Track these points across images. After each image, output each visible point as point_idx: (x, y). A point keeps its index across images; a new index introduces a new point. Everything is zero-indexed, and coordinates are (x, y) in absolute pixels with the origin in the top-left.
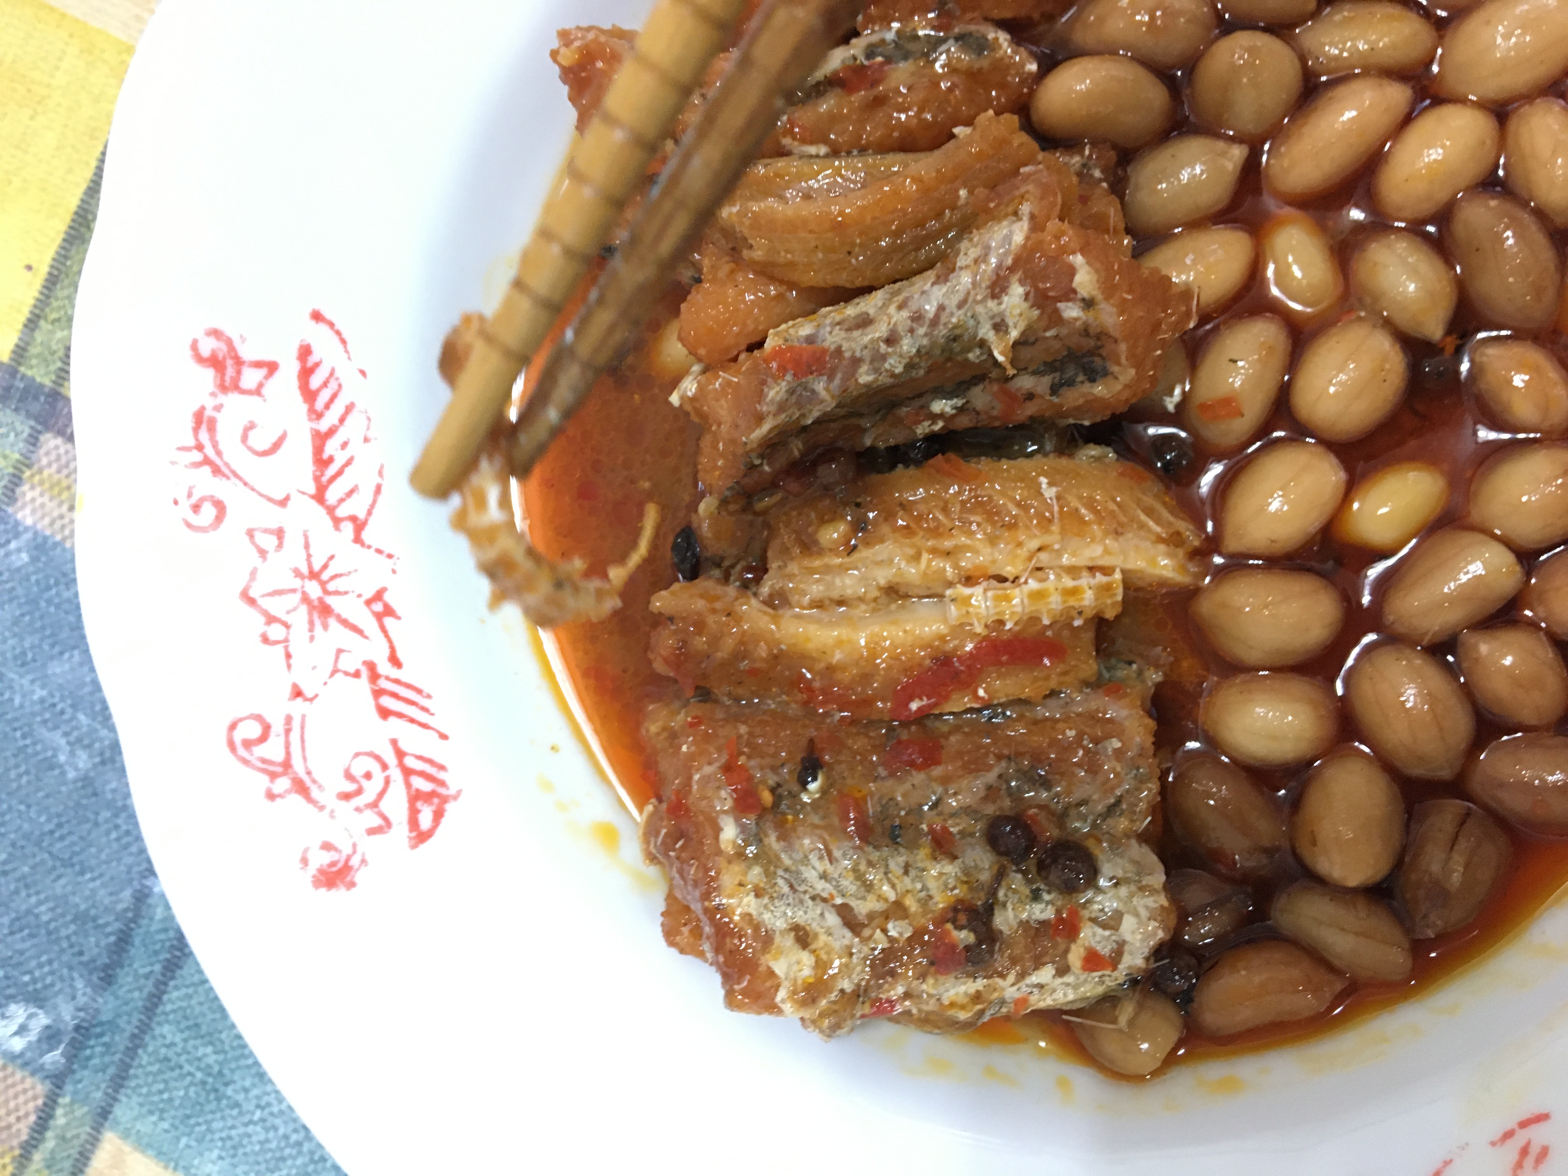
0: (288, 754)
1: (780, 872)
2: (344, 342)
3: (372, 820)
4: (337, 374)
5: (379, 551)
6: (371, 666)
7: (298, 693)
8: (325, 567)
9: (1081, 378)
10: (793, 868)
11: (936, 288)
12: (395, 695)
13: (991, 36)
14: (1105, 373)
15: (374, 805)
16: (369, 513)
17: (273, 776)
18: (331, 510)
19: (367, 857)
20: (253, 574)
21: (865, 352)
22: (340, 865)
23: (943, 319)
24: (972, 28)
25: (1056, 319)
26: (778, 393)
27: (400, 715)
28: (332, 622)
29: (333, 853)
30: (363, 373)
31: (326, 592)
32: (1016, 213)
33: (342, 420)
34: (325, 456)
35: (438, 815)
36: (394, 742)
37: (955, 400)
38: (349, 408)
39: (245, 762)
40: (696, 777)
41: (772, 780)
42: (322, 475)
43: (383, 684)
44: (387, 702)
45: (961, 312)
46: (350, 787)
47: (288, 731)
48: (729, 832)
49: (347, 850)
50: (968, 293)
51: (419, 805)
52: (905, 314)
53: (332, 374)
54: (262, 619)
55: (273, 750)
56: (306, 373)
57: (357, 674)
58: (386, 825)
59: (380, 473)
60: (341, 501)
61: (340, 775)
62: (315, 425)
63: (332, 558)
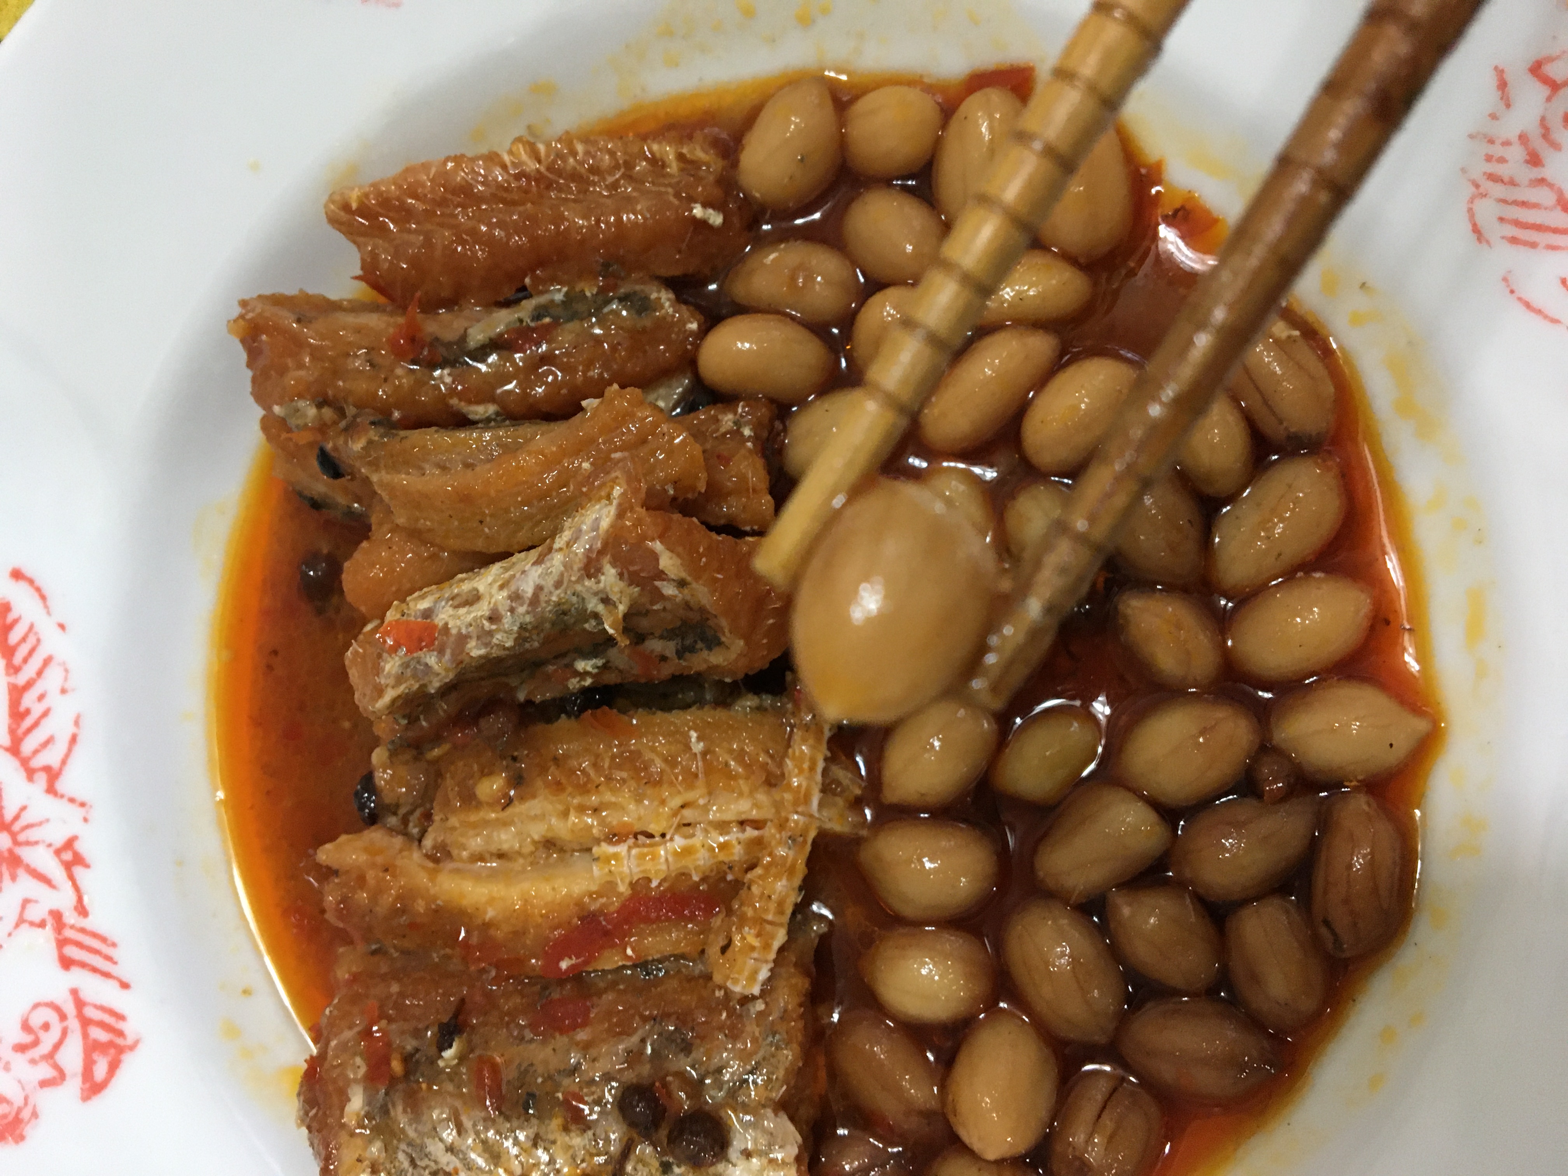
1: (403, 1146)
2: (43, 598)
3: (45, 1071)
4: (36, 629)
5: (72, 800)
6: (57, 916)
8: (17, 818)
9: (700, 645)
11: (535, 568)
12: (79, 945)
13: (654, 296)
14: (719, 643)
15: (50, 1056)
16: (64, 762)
18: (25, 763)
19: (38, 1109)
21: (471, 629)
22: (9, 1118)
23: (543, 598)
24: (638, 288)
25: (658, 595)
26: (393, 666)
27: (83, 965)
28: (21, 873)
29: (5, 1106)
30: (62, 627)
31: (16, 843)
32: (608, 497)
33: (40, 673)
34: (22, 708)
35: (114, 1067)
36: (74, 992)
37: (593, 661)
38: (47, 661)
41: (410, 1045)
42: (19, 725)
43: (69, 933)
44: (72, 952)
45: (558, 592)
46: (27, 1039)
49: (18, 1101)
50: (562, 575)
51: (95, 1056)
52: (505, 593)
53: (31, 627)
56: (5, 629)
57: (42, 925)
58: (61, 1076)
59: (77, 723)
60: (36, 752)
61: (18, 1026)
62: (12, 679)
63: (24, 808)
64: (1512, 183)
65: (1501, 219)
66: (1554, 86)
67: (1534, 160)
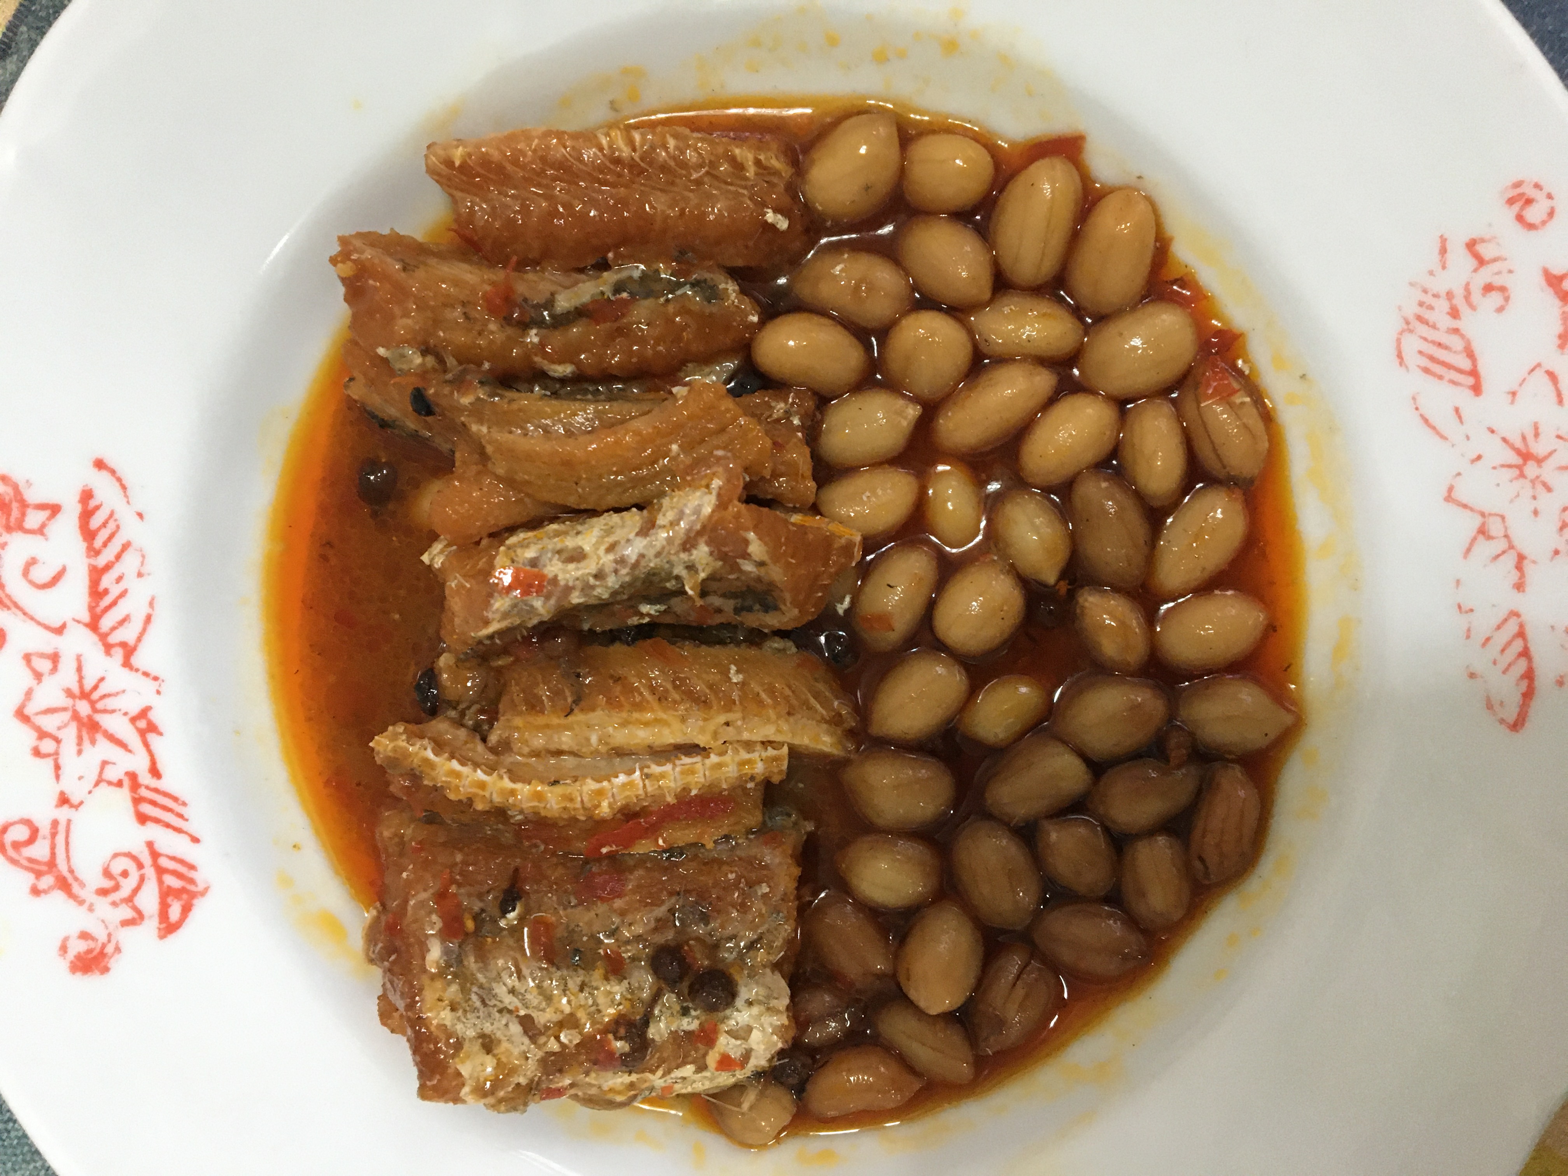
0: (53, 854)
1: (475, 989)
2: (124, 488)
3: (126, 913)
4: (116, 516)
5: (146, 674)
6: (133, 776)
7: (64, 800)
8: (96, 687)
9: (757, 607)
10: (486, 985)
11: (639, 539)
12: (154, 803)
14: (776, 608)
15: (129, 900)
16: (139, 639)
17: (39, 874)
18: (103, 638)
19: (121, 945)
20: (29, 694)
21: (577, 582)
22: (95, 953)
23: (643, 563)
25: (735, 568)
26: (502, 605)
27: (157, 821)
28: (99, 737)
29: (90, 942)
30: (140, 515)
31: (95, 710)
32: (707, 486)
33: (118, 557)
34: (102, 587)
35: (186, 910)
36: (150, 845)
37: (658, 606)
38: (126, 546)
39: (14, 862)
40: (412, 903)
41: (477, 906)
42: (97, 605)
43: (144, 792)
44: (147, 809)
45: (658, 560)
46: (108, 884)
47: (54, 835)
48: (435, 953)
49: (102, 937)
50: (663, 548)
52: (611, 557)
53: (112, 514)
54: (34, 735)
55: (40, 850)
56: (86, 515)
57: (120, 784)
58: (139, 918)
59: (151, 604)
60: (113, 629)
61: (100, 872)
62: (93, 561)
63: (102, 679)
64: (1434, 327)
65: (1420, 352)
66: (1481, 262)
67: (1454, 313)
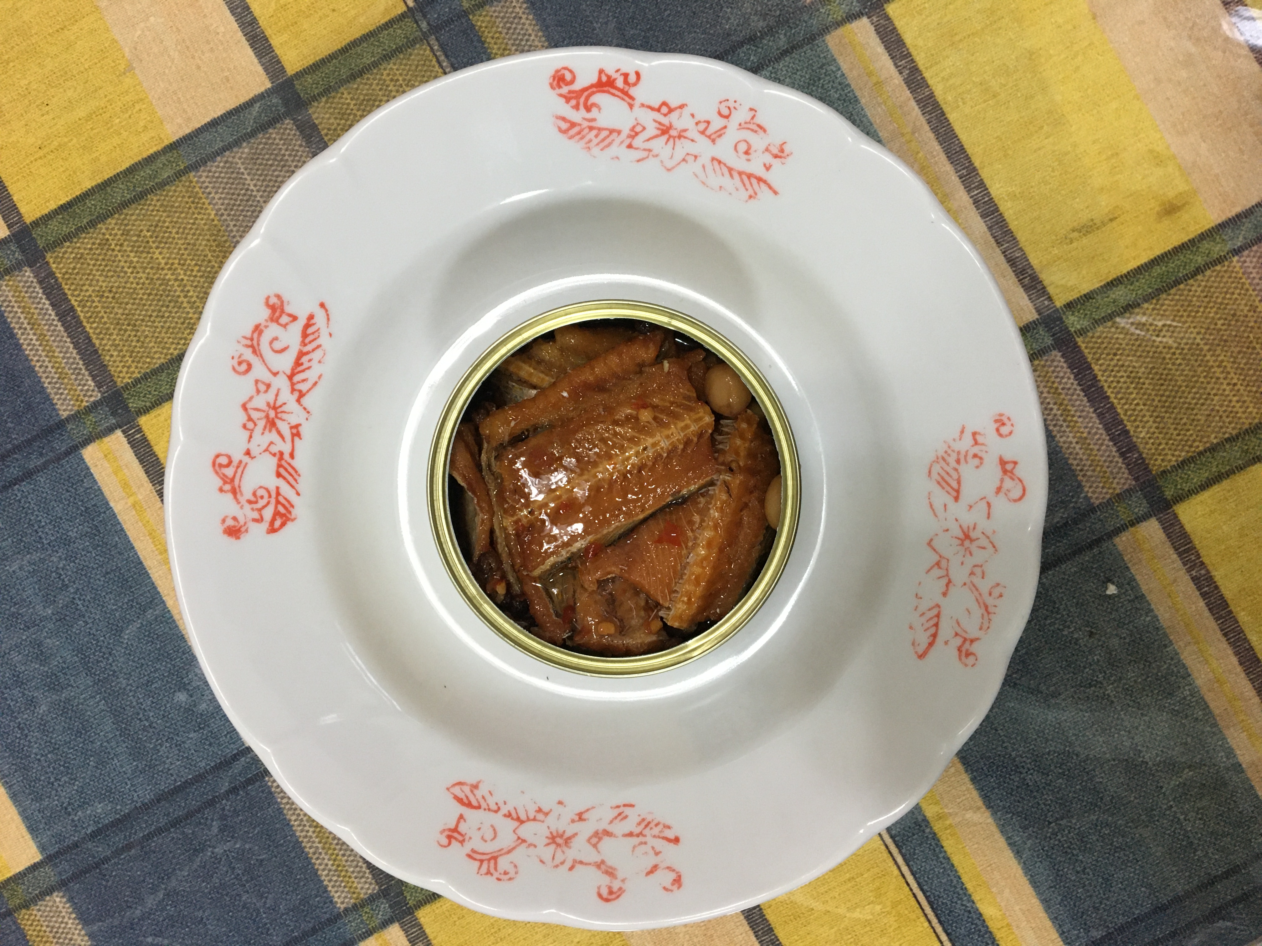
0: (234, 476)
2: (328, 319)
3: (256, 515)
4: (320, 331)
5: (305, 409)
6: (281, 454)
7: (248, 453)
8: (281, 406)
12: (286, 470)
15: (260, 510)
16: (308, 391)
17: (225, 483)
18: (293, 385)
19: (249, 530)
20: (251, 398)
22: (236, 528)
27: (284, 478)
28: (274, 431)
29: (236, 522)
30: (331, 335)
31: (276, 417)
33: (313, 350)
34: (301, 362)
35: (283, 525)
36: (278, 488)
38: (319, 346)
39: (217, 473)
42: (296, 369)
43: (283, 463)
44: (282, 471)
46: (253, 499)
47: (238, 467)
49: (242, 523)
51: (277, 517)
53: (319, 329)
54: (246, 418)
55: (229, 472)
56: (307, 326)
57: (274, 455)
58: (260, 520)
59: (320, 377)
60: (299, 382)
61: (251, 492)
62: (302, 348)
63: (285, 404)
64: (948, 464)
65: (939, 474)
66: (976, 443)
67: (958, 461)
